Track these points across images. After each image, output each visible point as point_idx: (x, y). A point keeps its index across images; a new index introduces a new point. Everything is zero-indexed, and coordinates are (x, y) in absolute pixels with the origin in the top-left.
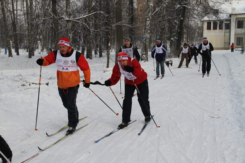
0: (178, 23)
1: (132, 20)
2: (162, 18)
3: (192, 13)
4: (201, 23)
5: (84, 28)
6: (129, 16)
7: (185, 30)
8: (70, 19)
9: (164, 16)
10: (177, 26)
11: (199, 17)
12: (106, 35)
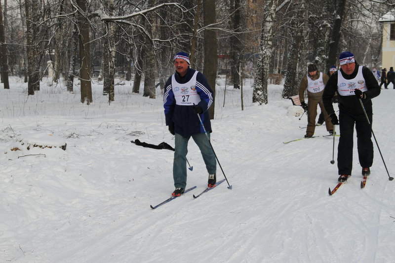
0: (329, 25)
1: (237, 19)
2: (298, 16)
3: (359, 5)
4: (379, 26)
5: (141, 36)
6: (230, 11)
7: (344, 41)
8: (113, 17)
9: (302, 12)
10: (327, 33)
11: (374, 15)
12: (184, 49)
